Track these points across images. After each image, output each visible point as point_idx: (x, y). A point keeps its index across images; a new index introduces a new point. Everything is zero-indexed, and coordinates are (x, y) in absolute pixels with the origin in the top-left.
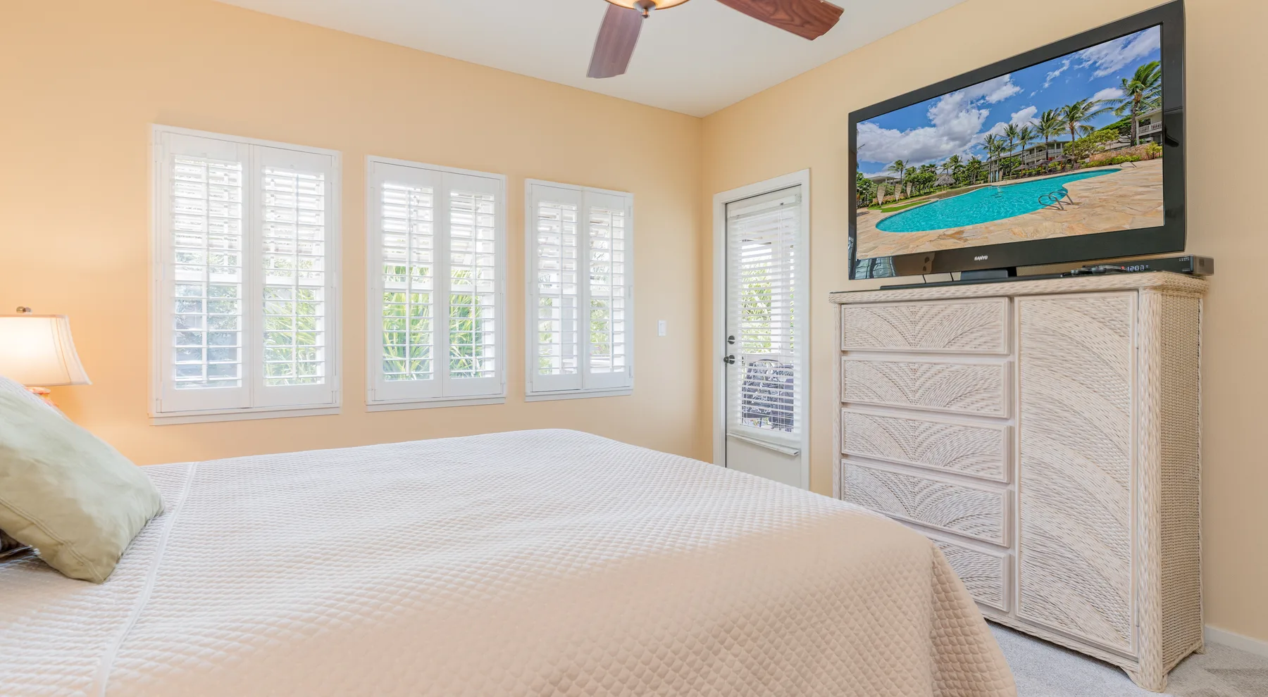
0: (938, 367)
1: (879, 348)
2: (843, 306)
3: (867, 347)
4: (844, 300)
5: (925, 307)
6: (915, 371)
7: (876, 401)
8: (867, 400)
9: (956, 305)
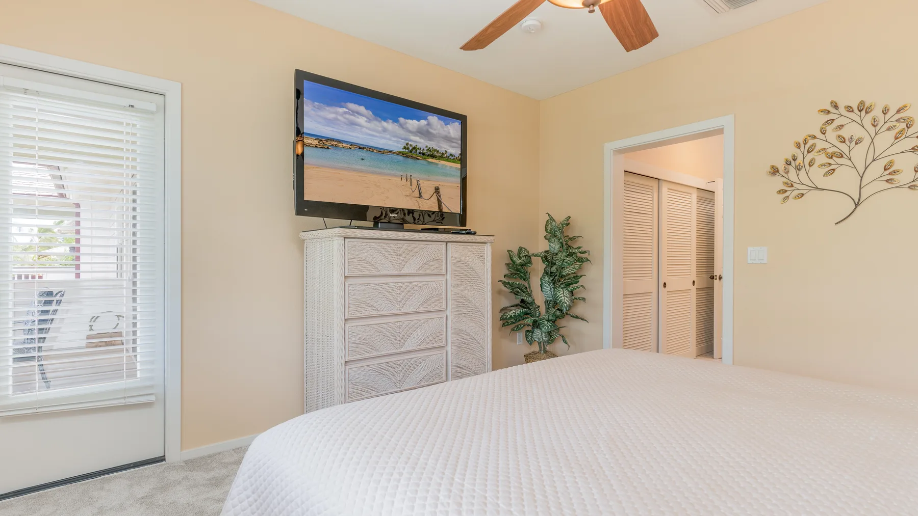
0: (413, 284)
1: (375, 273)
2: (347, 240)
3: (367, 273)
4: (347, 235)
5: (405, 245)
6: (400, 288)
7: (374, 313)
8: (367, 313)
9: (422, 244)
